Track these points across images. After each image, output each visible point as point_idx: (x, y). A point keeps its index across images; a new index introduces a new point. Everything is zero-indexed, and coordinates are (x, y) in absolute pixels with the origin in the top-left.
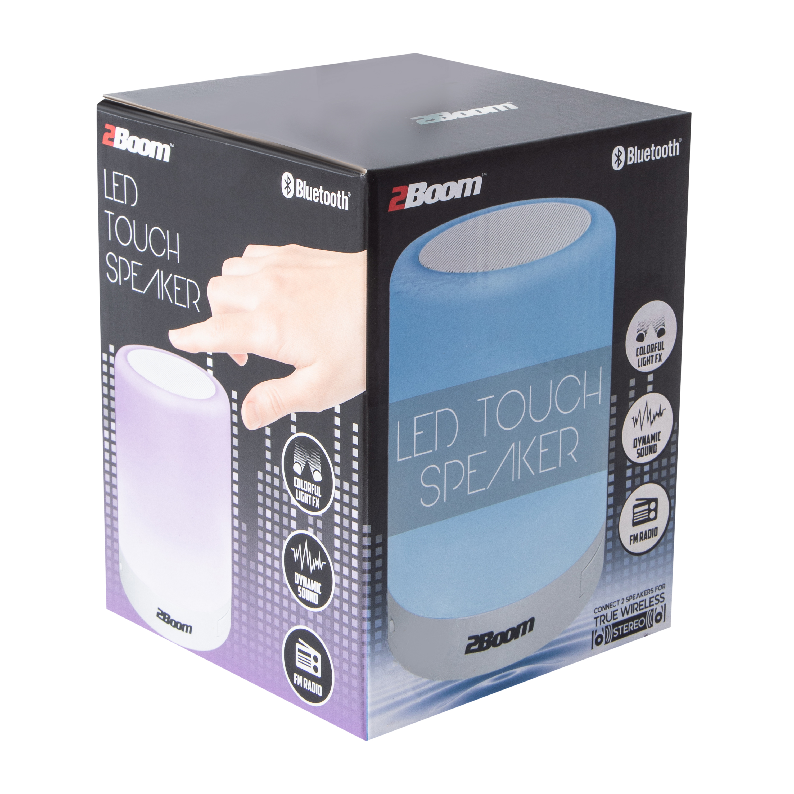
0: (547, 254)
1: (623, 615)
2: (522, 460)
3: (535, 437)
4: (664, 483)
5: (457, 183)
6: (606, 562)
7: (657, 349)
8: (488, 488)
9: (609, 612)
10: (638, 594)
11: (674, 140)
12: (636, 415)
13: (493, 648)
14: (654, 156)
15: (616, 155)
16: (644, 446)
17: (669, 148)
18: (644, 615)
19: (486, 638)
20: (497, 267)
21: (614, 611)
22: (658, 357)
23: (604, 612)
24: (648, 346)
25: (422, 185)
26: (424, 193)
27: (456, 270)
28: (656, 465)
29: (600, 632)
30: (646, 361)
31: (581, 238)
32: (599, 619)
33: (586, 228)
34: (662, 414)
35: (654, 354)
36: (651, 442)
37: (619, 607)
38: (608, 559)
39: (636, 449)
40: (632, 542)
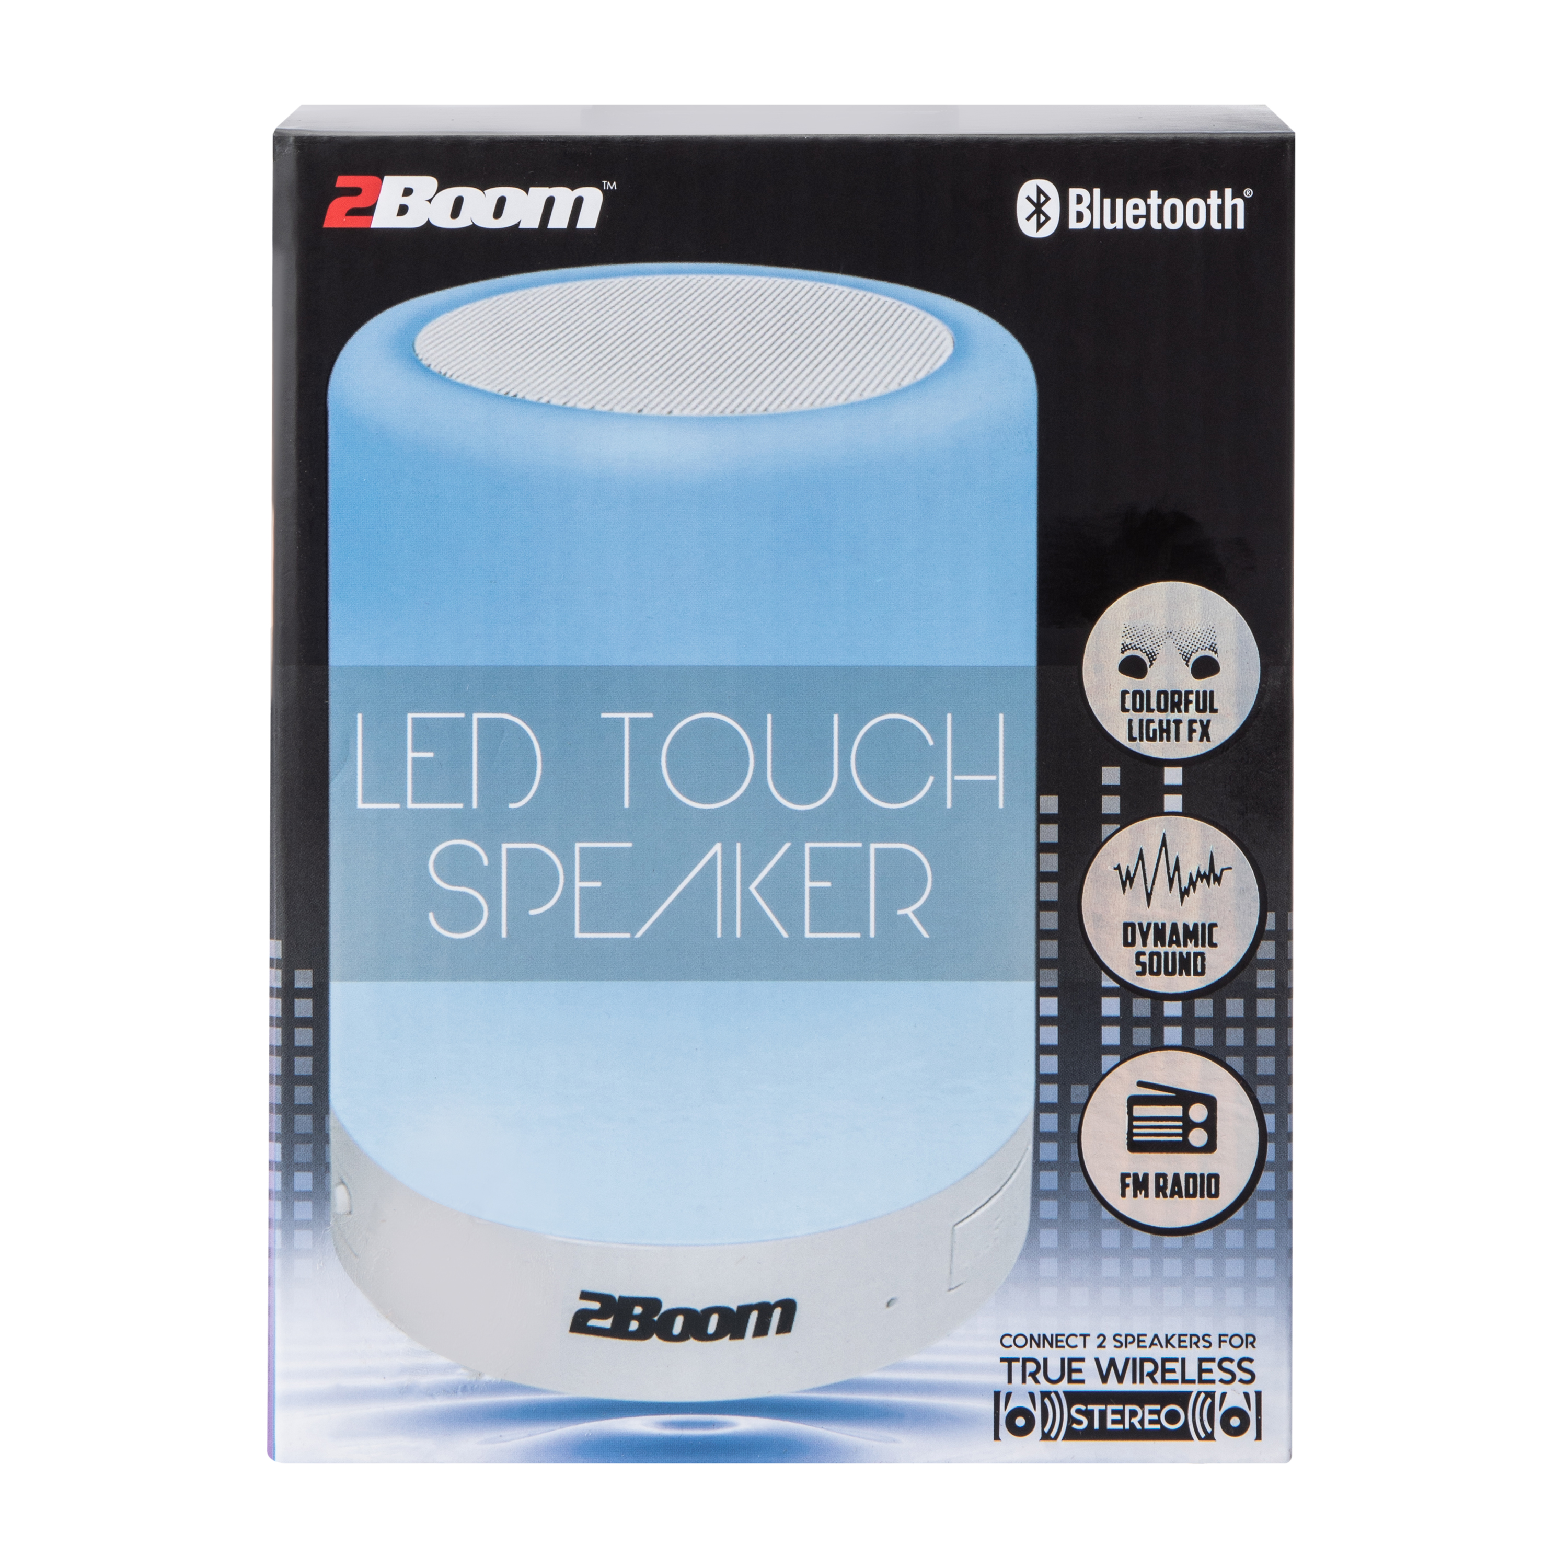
0: (813, 403)
1: (1104, 1379)
2: (746, 893)
3: (787, 846)
4: (1237, 1062)
5: (527, 193)
6: (1037, 1222)
7: (1192, 707)
8: (638, 935)
9: (1054, 1357)
10: (1156, 1336)
11: (1228, 192)
12: (1128, 862)
13: (661, 1341)
14: (1160, 219)
15: (1029, 198)
16: (1161, 949)
17: (1208, 207)
18: (1182, 1399)
19: (638, 1310)
20: (653, 408)
21: (1071, 1360)
22: (1197, 726)
23: (1038, 1353)
24: (1159, 693)
25: (425, 184)
26: (430, 201)
27: (527, 393)
28: (1204, 1008)
29: (1020, 1401)
30: (1155, 730)
31: (920, 385)
32: (1017, 1366)
33: (937, 361)
34: (1218, 879)
35: (1185, 717)
36: (1185, 945)
37: (1090, 1352)
38: (1043, 1215)
39: (1133, 950)
40: (1129, 1191)
